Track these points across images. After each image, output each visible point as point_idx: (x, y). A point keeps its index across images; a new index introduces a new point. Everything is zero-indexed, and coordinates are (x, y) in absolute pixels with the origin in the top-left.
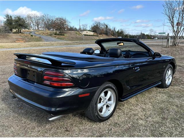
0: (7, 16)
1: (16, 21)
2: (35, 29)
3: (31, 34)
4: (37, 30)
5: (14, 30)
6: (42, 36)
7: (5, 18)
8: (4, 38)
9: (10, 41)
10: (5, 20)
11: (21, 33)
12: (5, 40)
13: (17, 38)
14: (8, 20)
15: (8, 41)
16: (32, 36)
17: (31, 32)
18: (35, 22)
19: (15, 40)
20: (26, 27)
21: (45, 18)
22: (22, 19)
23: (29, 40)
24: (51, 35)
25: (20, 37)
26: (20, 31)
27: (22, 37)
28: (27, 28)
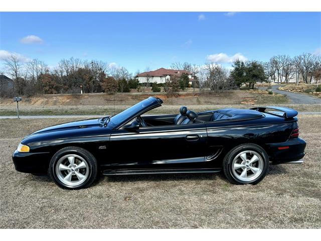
0: (238, 63)
1: (249, 70)
2: (280, 82)
3: (270, 90)
4: (284, 83)
5: (244, 85)
6: (288, 94)
7: (234, 65)
8: (226, 96)
9: (232, 102)
10: (233, 69)
11: (253, 89)
12: (226, 100)
13: (245, 98)
14: (237, 69)
15: (230, 102)
16: (270, 93)
17: (270, 87)
18: (283, 69)
19: (242, 100)
20: (262, 80)
21: (303, 61)
22: (259, 66)
23: (265, 100)
24: (307, 92)
25: (250, 96)
26: (253, 85)
27: (253, 96)
28: (265, 81)
